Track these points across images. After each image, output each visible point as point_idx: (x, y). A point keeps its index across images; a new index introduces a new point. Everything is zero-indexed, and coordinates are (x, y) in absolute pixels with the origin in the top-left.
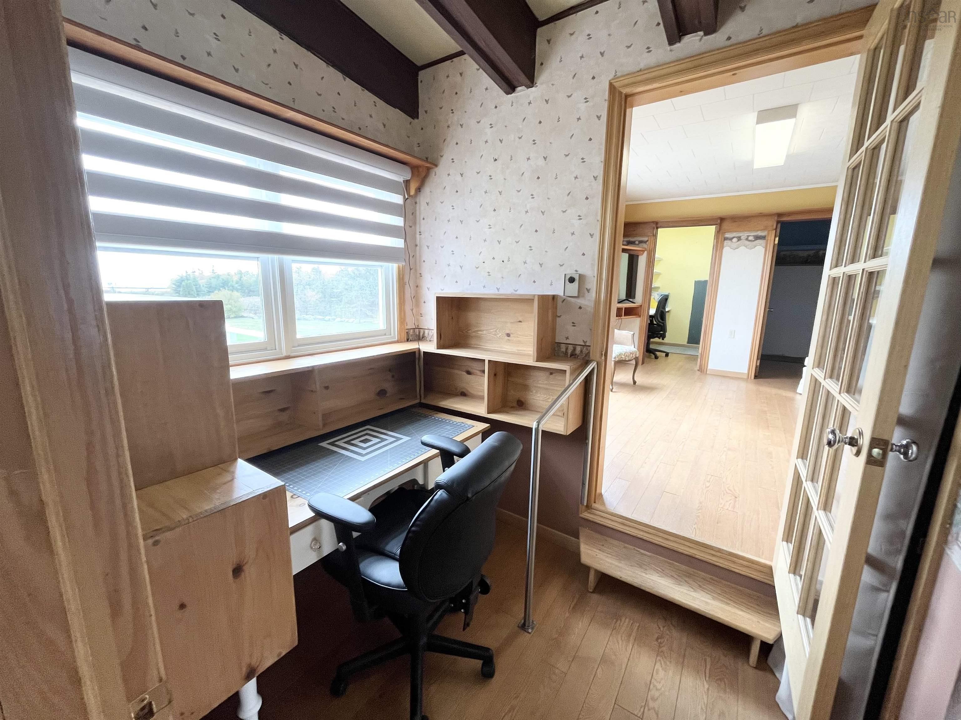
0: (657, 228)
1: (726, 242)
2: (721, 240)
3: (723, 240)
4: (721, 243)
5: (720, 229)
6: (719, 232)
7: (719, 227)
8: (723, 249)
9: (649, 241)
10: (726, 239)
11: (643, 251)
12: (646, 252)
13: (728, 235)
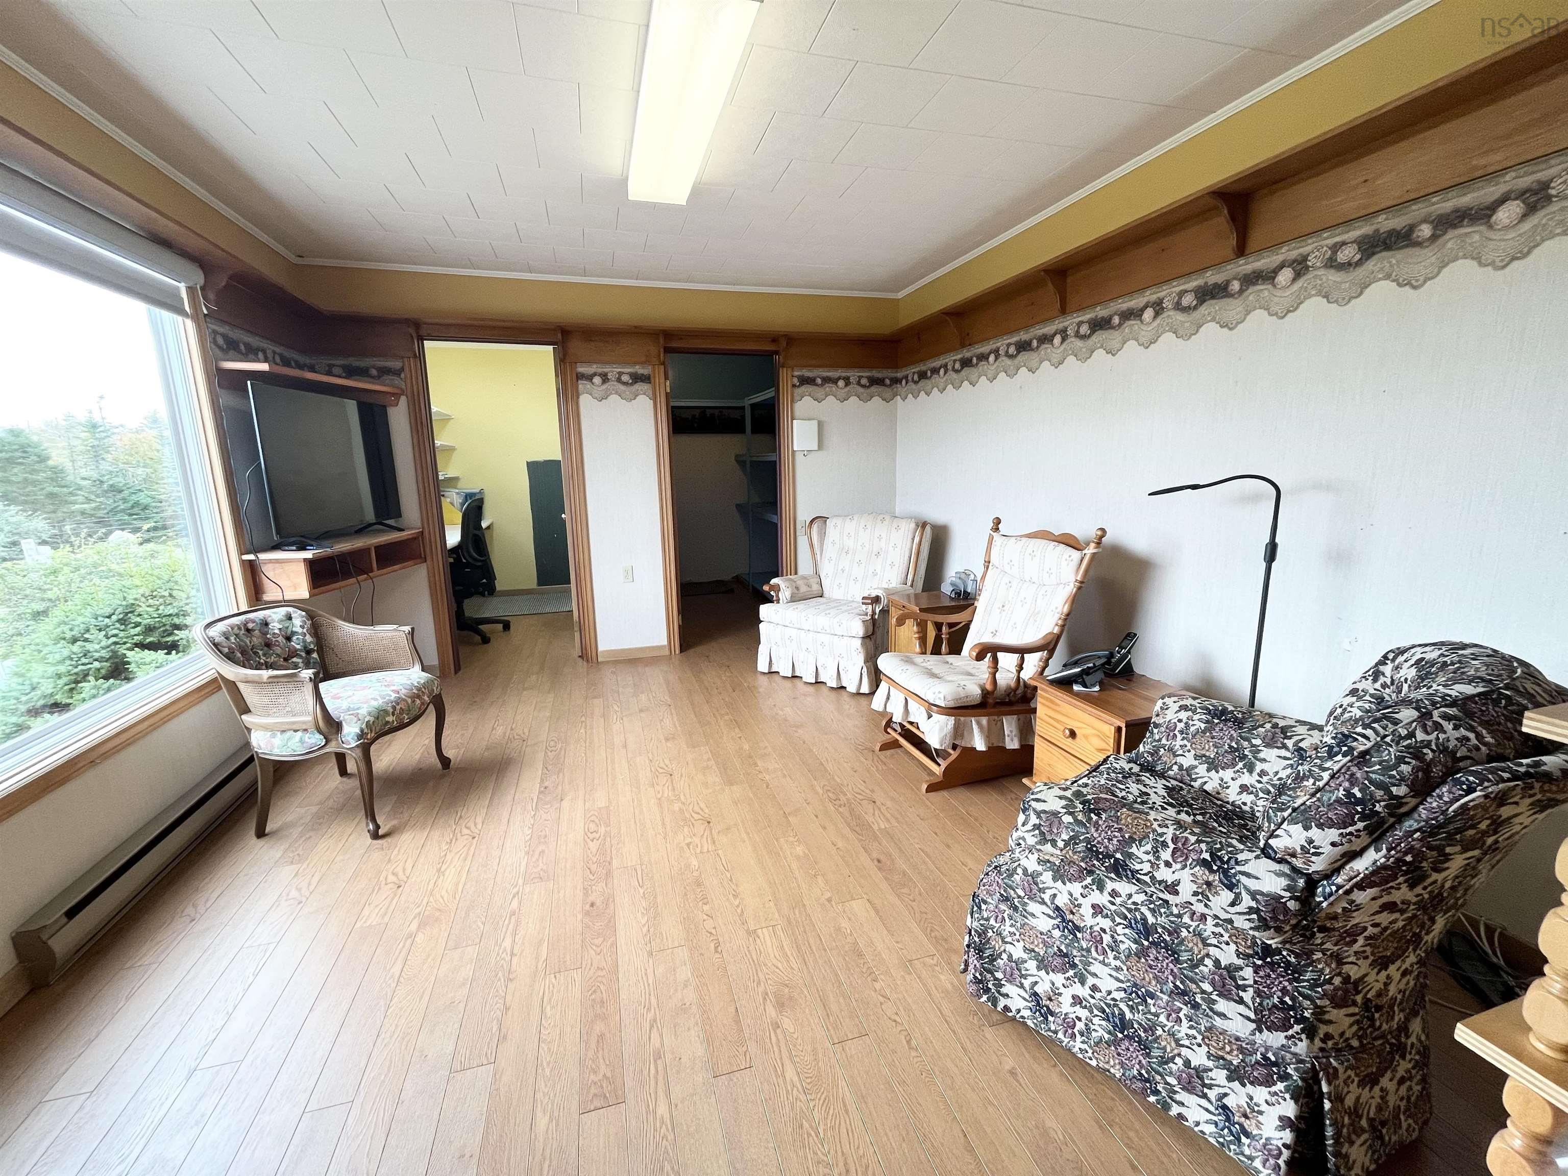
0: (421, 339)
1: (582, 385)
2: (572, 380)
3: (575, 380)
4: (572, 384)
5: (565, 355)
6: (563, 362)
7: (560, 348)
8: (578, 398)
9: (407, 369)
10: (580, 377)
11: (397, 396)
12: (403, 399)
13: (581, 369)
